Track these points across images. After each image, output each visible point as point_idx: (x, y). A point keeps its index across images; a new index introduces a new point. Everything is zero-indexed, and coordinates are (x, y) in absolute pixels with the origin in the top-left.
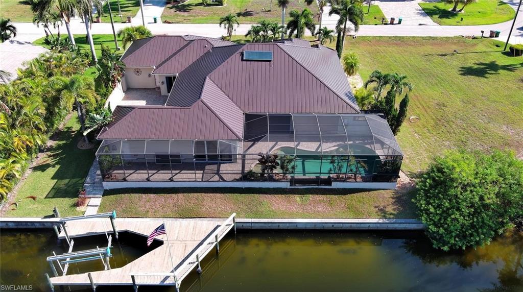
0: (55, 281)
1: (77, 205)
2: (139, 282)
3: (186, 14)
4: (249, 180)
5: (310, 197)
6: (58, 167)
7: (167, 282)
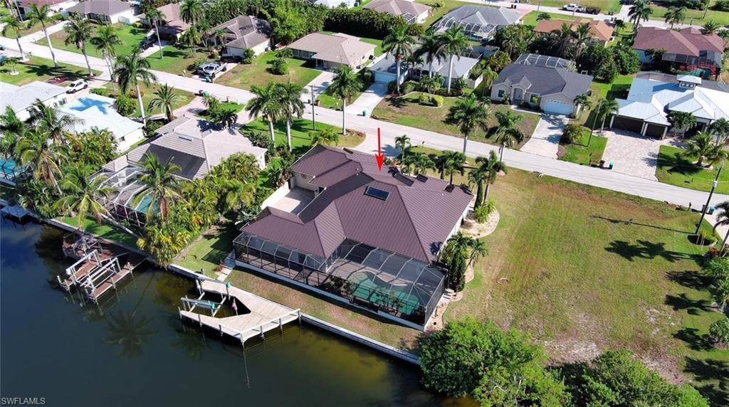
0: (183, 313)
1: (215, 270)
2: (224, 330)
3: (397, 110)
4: (324, 290)
5: (359, 316)
6: (218, 239)
7: (237, 336)
